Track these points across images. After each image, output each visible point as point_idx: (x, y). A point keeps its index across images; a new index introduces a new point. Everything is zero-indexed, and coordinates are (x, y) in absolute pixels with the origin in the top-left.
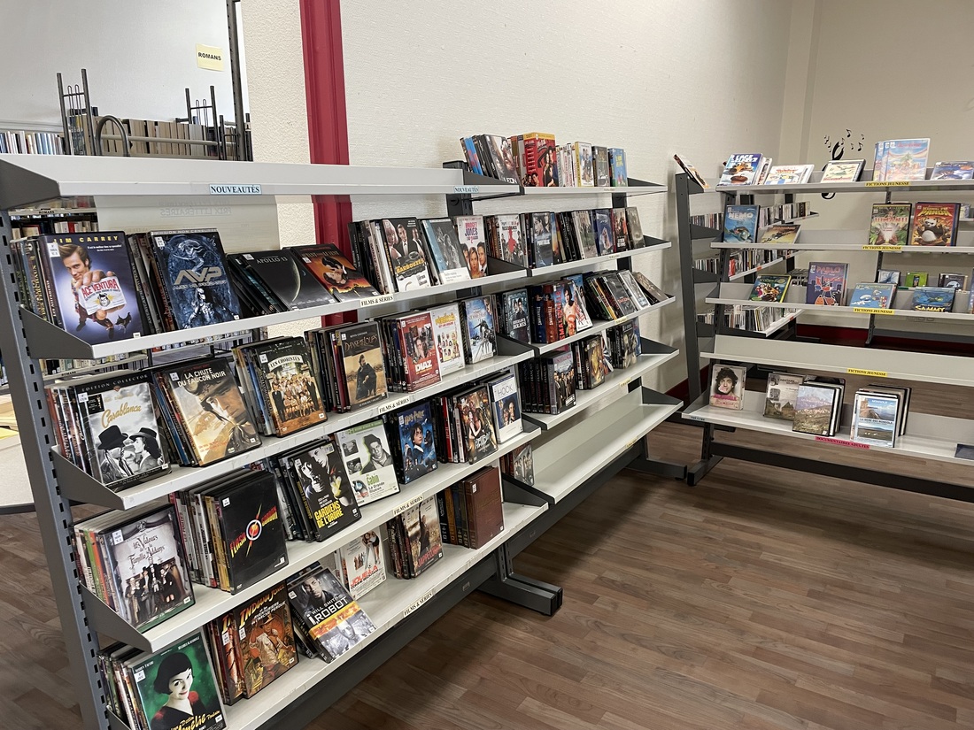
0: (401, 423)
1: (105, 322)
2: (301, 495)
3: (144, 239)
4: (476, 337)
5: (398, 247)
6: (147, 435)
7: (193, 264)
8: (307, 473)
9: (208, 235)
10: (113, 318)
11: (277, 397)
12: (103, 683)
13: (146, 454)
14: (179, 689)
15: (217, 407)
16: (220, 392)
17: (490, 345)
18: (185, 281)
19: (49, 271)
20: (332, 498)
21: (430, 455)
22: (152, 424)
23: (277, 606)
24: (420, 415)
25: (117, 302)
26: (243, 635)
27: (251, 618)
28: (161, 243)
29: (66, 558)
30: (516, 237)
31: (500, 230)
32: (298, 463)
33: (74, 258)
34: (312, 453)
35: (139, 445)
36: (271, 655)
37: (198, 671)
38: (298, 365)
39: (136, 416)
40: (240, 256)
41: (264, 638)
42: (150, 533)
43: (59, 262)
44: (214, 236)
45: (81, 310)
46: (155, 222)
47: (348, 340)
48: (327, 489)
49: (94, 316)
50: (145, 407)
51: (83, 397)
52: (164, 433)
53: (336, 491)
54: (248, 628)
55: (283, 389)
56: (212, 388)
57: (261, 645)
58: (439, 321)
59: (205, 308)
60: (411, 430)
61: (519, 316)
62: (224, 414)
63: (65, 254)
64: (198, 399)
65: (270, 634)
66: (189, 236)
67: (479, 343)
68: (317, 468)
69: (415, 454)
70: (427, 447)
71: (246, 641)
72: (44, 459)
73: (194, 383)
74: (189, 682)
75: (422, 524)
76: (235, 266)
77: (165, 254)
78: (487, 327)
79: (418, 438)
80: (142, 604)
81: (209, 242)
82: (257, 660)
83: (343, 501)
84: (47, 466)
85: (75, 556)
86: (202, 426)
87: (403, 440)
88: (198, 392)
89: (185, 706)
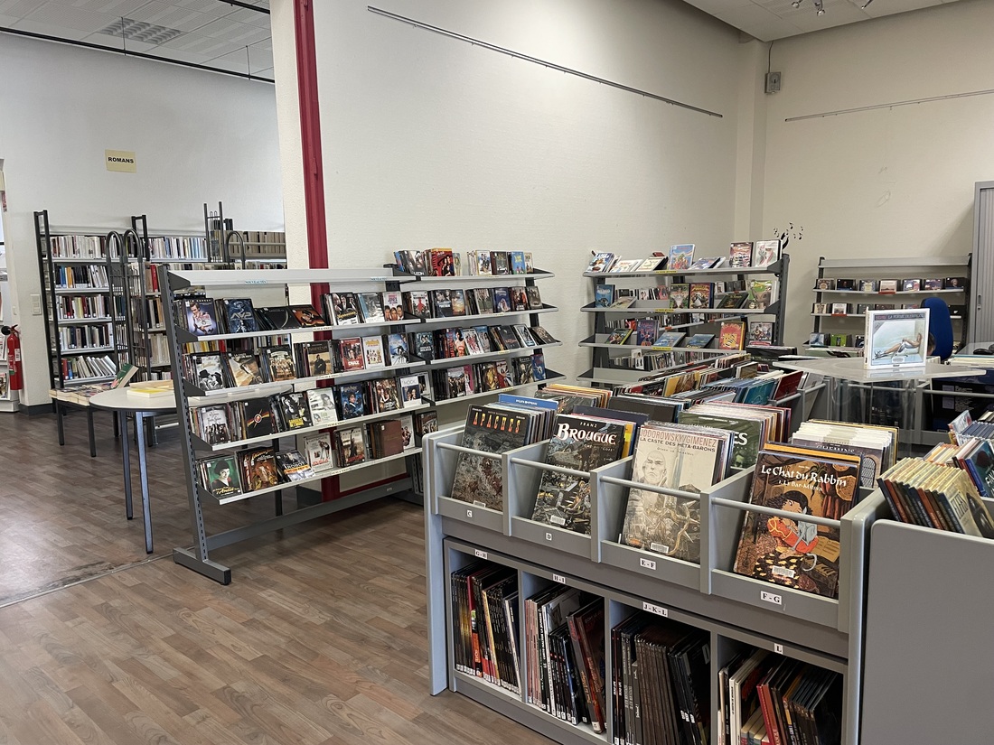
0: (342, 390)
1: (204, 330)
2: (284, 412)
3: (221, 301)
4: (395, 354)
5: (341, 306)
6: (217, 375)
7: (239, 311)
8: (287, 403)
9: (247, 300)
10: (207, 329)
11: (274, 368)
12: (196, 473)
13: (217, 383)
14: (224, 475)
15: (247, 369)
16: (249, 363)
17: (405, 359)
18: (235, 317)
19: (187, 311)
20: (299, 416)
21: (360, 409)
22: (220, 372)
23: (269, 457)
24: (355, 388)
25: (209, 323)
26: (253, 464)
27: (257, 458)
28: (227, 303)
29: (185, 421)
30: (424, 302)
31: (412, 299)
32: (283, 398)
33: (195, 307)
34: (291, 396)
35: (214, 378)
36: (266, 477)
37: (232, 470)
38: (286, 356)
39: (214, 367)
40: (262, 309)
41: (262, 468)
42: (216, 412)
43: (189, 308)
44: (249, 300)
45: (196, 326)
46: (226, 295)
47: (311, 347)
48: (297, 413)
49: (200, 328)
50: (217, 364)
51: (195, 358)
52: (224, 376)
53: (301, 413)
54: (255, 461)
55: (277, 365)
56: (245, 361)
57: (261, 471)
58: (368, 343)
59: (243, 328)
60: (348, 395)
61: (425, 345)
62: (249, 372)
63: (191, 306)
64: (239, 365)
65: (265, 468)
66: (238, 300)
67: (396, 357)
68: (292, 402)
69: (350, 407)
70: (358, 405)
71: (254, 467)
72: (180, 381)
73: (238, 358)
74: (228, 474)
75: (352, 442)
76: (259, 313)
77: (228, 306)
78: (403, 350)
79: (352, 399)
80: (211, 437)
81: (247, 303)
82: (259, 477)
83: (305, 419)
84: (181, 385)
85: (189, 420)
86: (239, 375)
87: (343, 399)
88: (239, 362)
89: (226, 482)
